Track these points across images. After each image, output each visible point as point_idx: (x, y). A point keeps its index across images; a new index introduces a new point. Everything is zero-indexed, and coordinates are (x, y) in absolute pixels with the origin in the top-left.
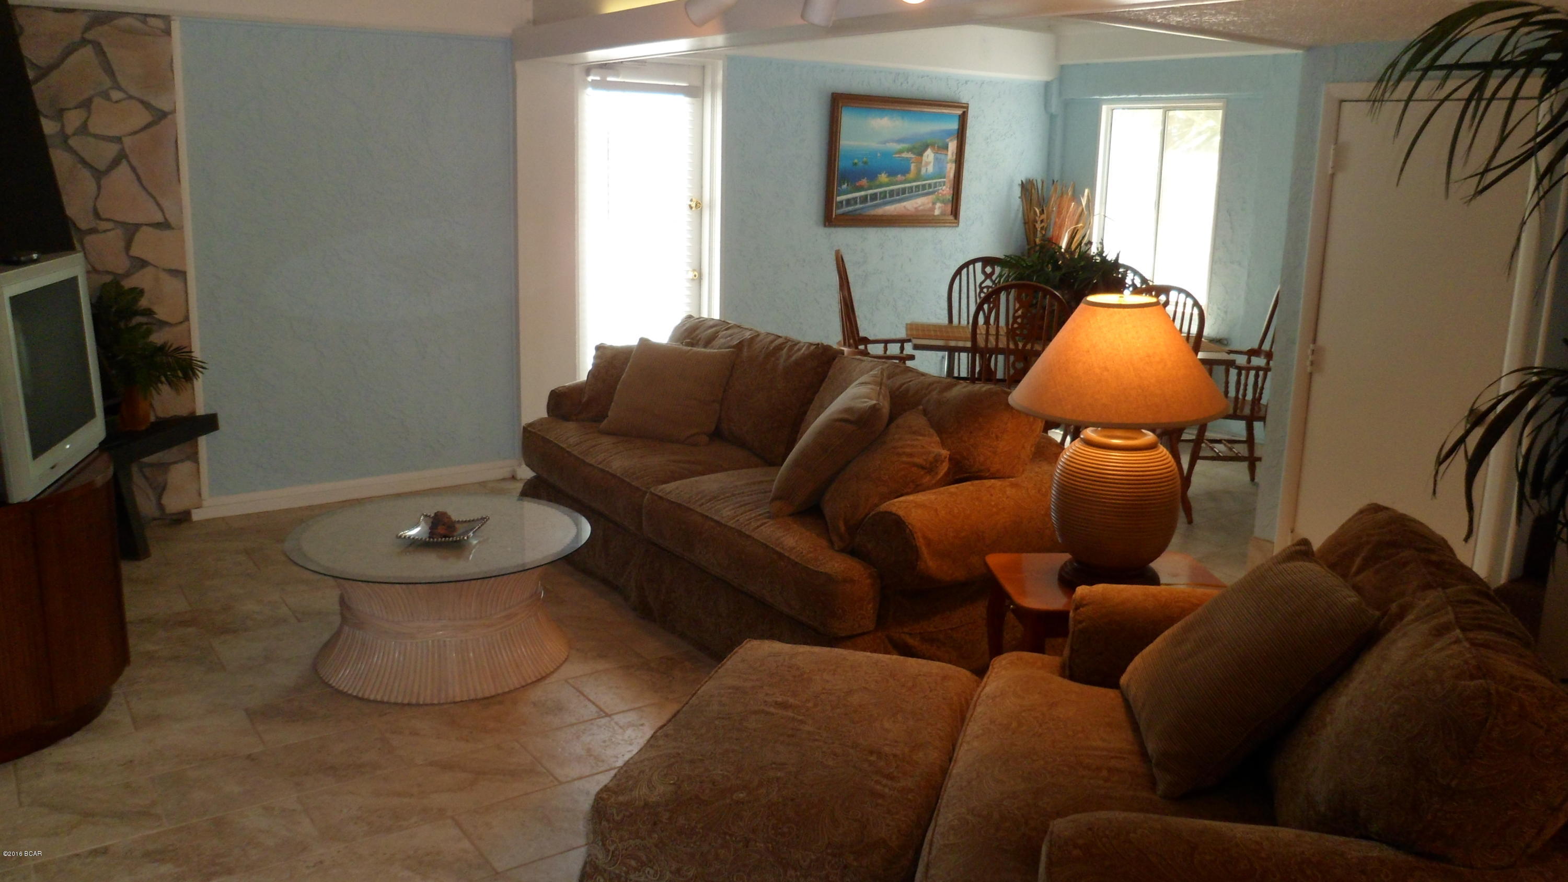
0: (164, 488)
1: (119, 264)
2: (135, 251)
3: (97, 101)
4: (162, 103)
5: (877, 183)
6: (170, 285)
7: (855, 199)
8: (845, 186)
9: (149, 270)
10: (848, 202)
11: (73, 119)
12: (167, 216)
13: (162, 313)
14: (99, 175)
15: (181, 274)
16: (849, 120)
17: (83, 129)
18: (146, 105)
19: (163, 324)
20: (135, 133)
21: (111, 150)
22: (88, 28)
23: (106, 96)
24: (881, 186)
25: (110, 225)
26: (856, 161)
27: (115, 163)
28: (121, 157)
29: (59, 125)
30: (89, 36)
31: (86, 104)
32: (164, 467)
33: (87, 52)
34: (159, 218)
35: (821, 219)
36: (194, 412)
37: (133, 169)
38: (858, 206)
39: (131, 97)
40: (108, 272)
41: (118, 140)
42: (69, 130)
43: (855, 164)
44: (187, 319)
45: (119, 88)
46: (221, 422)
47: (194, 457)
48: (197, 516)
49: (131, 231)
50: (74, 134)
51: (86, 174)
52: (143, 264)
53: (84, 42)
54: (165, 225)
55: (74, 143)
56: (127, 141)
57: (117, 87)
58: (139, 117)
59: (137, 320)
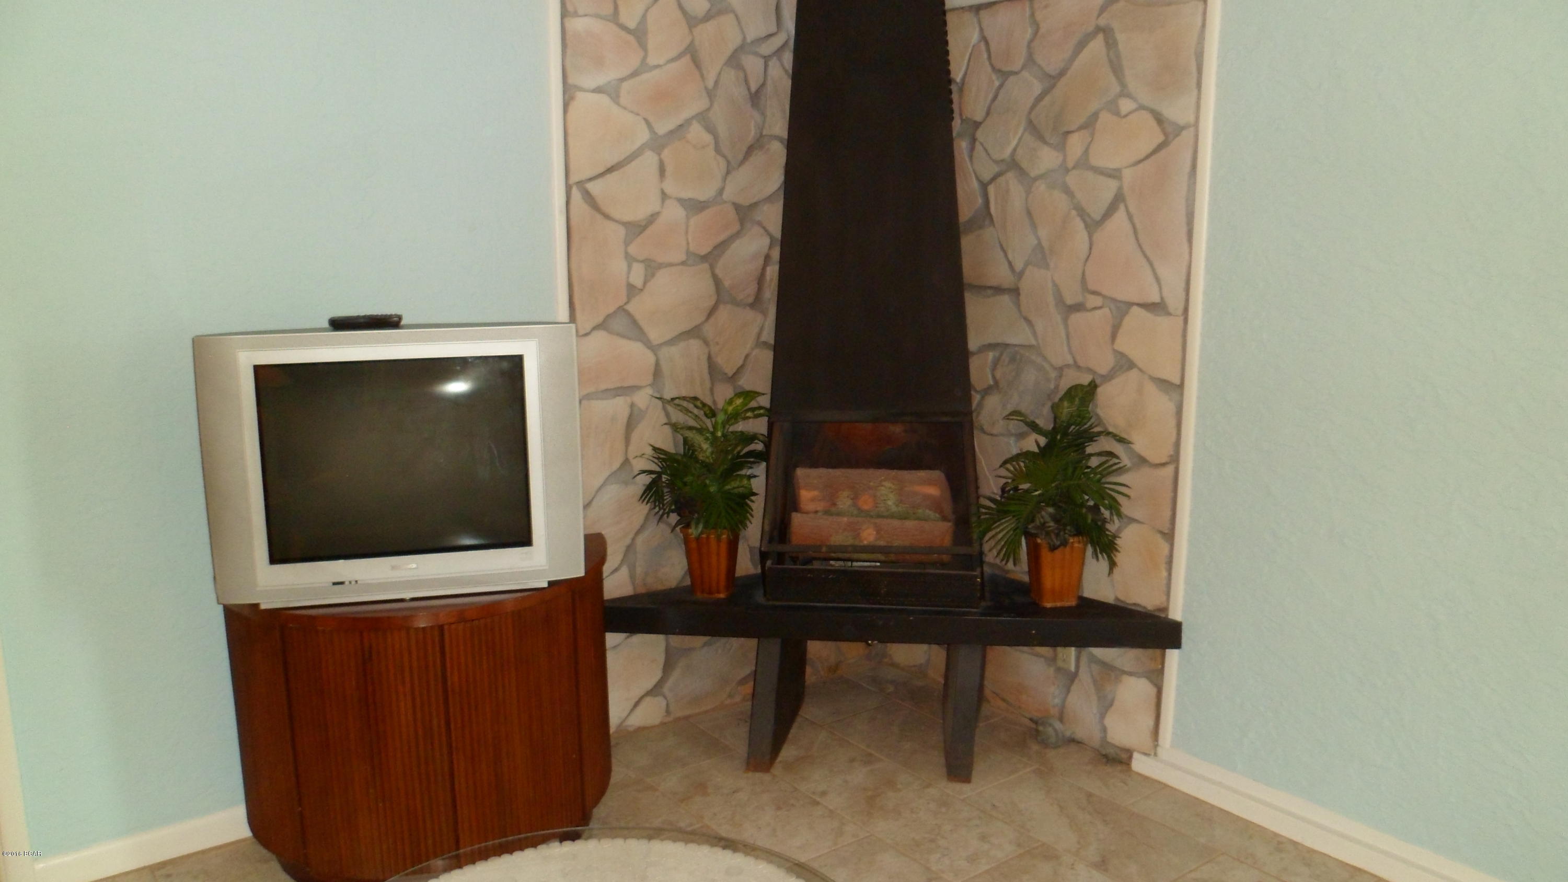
0: (1111, 705)
1: (1102, 362)
2: (1122, 344)
3: (1105, 117)
4: (1178, 111)
6: (1160, 404)
9: (1134, 373)
11: (1076, 144)
12: (1165, 294)
13: (1141, 445)
14: (1093, 226)
15: (1176, 389)
17: (1084, 163)
18: (1159, 119)
19: (1142, 461)
20: (1140, 161)
21: (1108, 189)
22: (1103, 9)
23: (1112, 108)
25: (1098, 301)
27: (1112, 209)
28: (1118, 199)
29: (1061, 158)
30: (1102, 22)
31: (1089, 124)
32: (1110, 672)
34: (1156, 298)
36: (1165, 609)
37: (1130, 217)
39: (1142, 107)
40: (1090, 370)
41: (1115, 174)
42: (1070, 164)
44: (1175, 459)
45: (1129, 96)
47: (1156, 677)
48: (1140, 764)
49: (1120, 312)
50: (1074, 168)
51: (1079, 225)
52: (1125, 364)
54: (1157, 308)
55: (1072, 180)
56: (1127, 174)
57: (1125, 93)
58: (1151, 137)
59: (1105, 444)
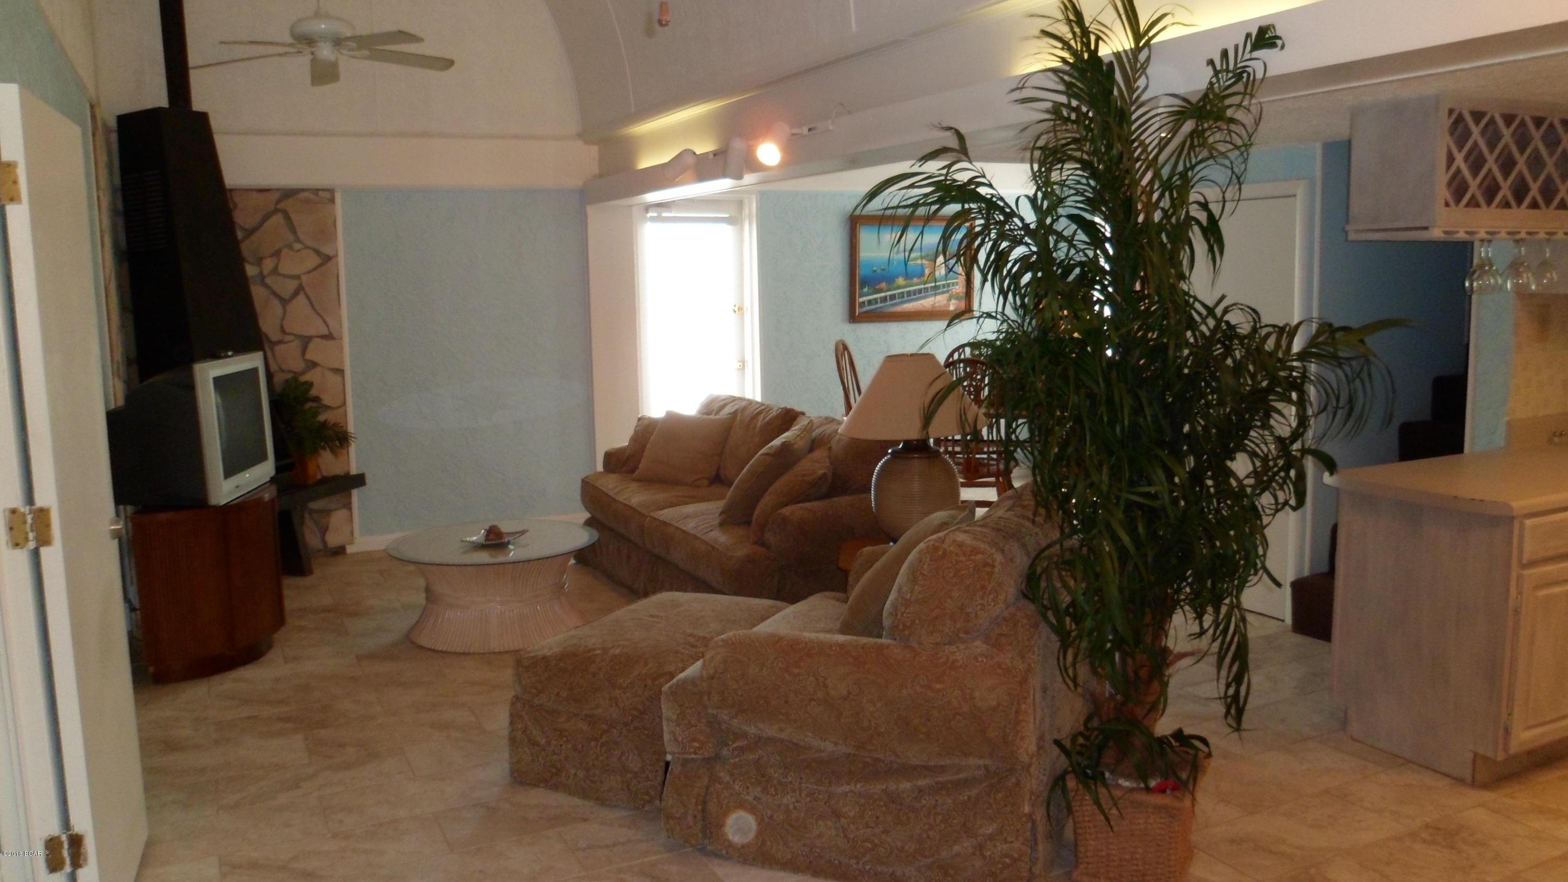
0: (327, 528)
1: (296, 364)
2: (308, 356)
3: (285, 251)
4: (327, 250)
5: (895, 286)
6: (333, 379)
7: (876, 300)
8: (866, 290)
9: (318, 369)
10: (870, 302)
11: (268, 264)
12: (332, 330)
13: (327, 400)
14: (284, 302)
15: (340, 372)
16: (866, 236)
17: (275, 271)
18: (318, 252)
19: (328, 408)
20: (309, 272)
21: (294, 284)
22: (279, 201)
23: (290, 247)
24: (899, 288)
25: (291, 338)
26: (875, 268)
27: (296, 294)
28: (299, 290)
29: (259, 270)
30: (279, 206)
31: (277, 254)
32: (327, 513)
33: (278, 219)
34: (326, 332)
35: (846, 316)
36: (349, 472)
37: (308, 298)
38: (879, 305)
39: (307, 247)
40: (290, 371)
41: (298, 277)
42: (265, 272)
43: (875, 271)
44: (344, 403)
46: (368, 480)
47: (348, 506)
48: (350, 549)
49: (306, 341)
50: (269, 275)
51: (276, 302)
52: (313, 365)
53: (276, 211)
54: (329, 337)
55: (268, 281)
56: (304, 278)
57: (298, 240)
58: (312, 261)
59: (309, 405)
